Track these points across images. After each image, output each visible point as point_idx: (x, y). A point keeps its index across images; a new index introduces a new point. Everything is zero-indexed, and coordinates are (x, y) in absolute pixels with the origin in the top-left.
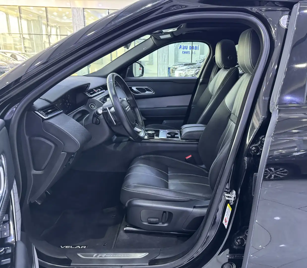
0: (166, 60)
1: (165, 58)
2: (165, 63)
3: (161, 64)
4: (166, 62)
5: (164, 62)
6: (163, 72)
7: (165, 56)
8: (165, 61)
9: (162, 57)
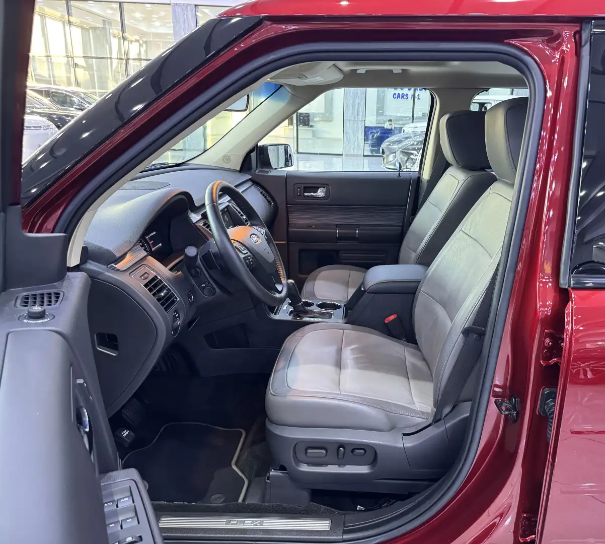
0: (361, 113)
1: (358, 108)
2: (358, 118)
3: (350, 120)
5: (356, 116)
6: (354, 136)
7: (359, 104)
9: (354, 106)
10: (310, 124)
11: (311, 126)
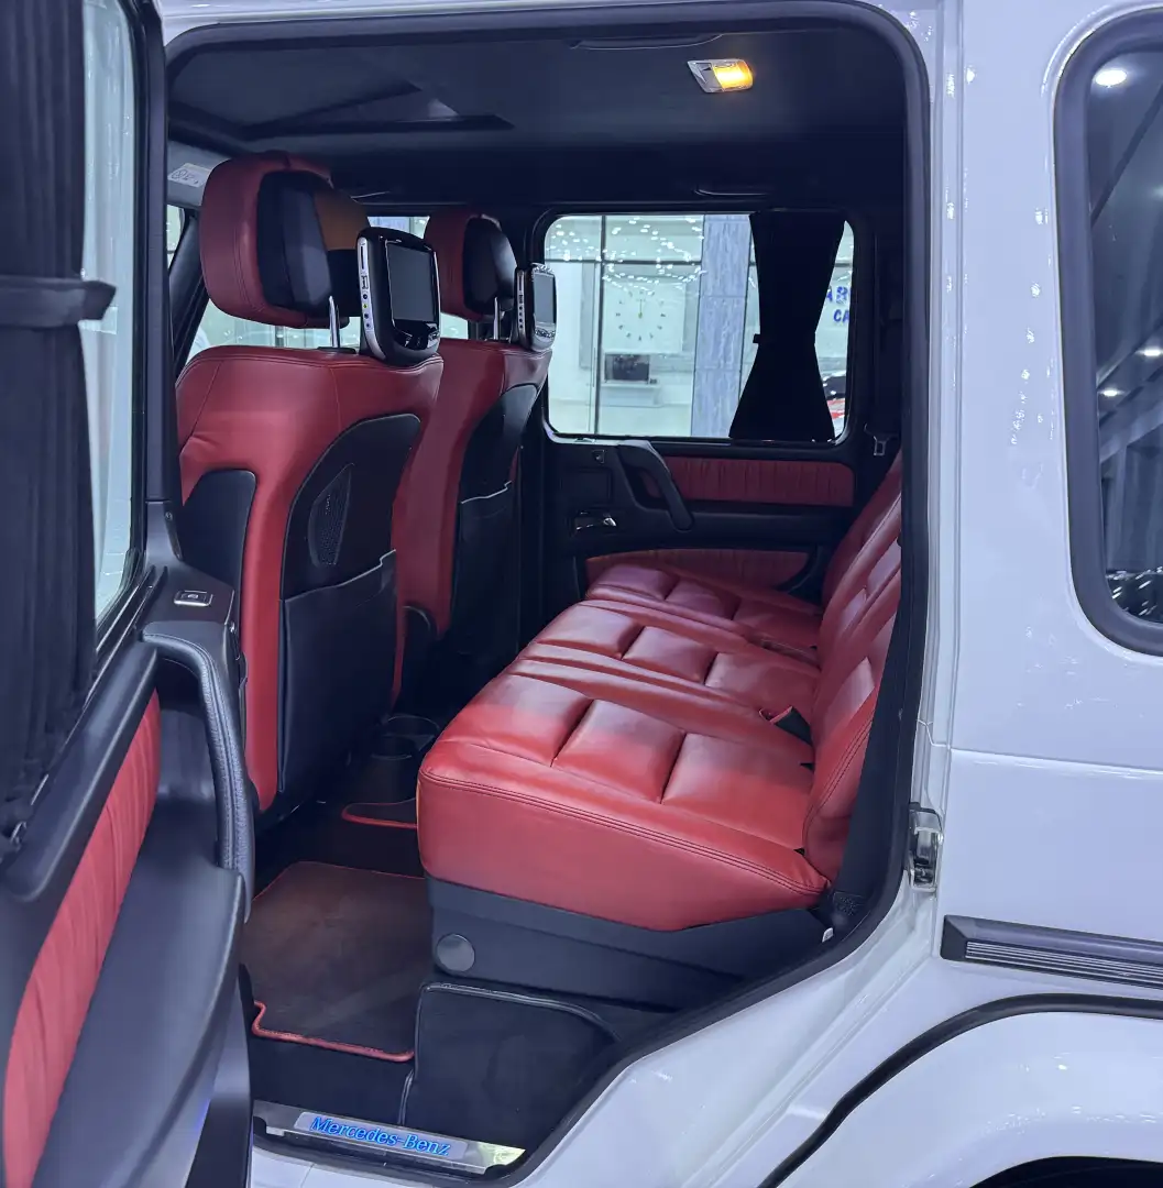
0: (732, 355)
1: (728, 343)
2: (725, 365)
3: (709, 370)
4: (730, 363)
5: (722, 362)
6: (716, 402)
7: (728, 336)
8: (726, 358)
9: (717, 343)
10: (651, 377)
11: (654, 382)
